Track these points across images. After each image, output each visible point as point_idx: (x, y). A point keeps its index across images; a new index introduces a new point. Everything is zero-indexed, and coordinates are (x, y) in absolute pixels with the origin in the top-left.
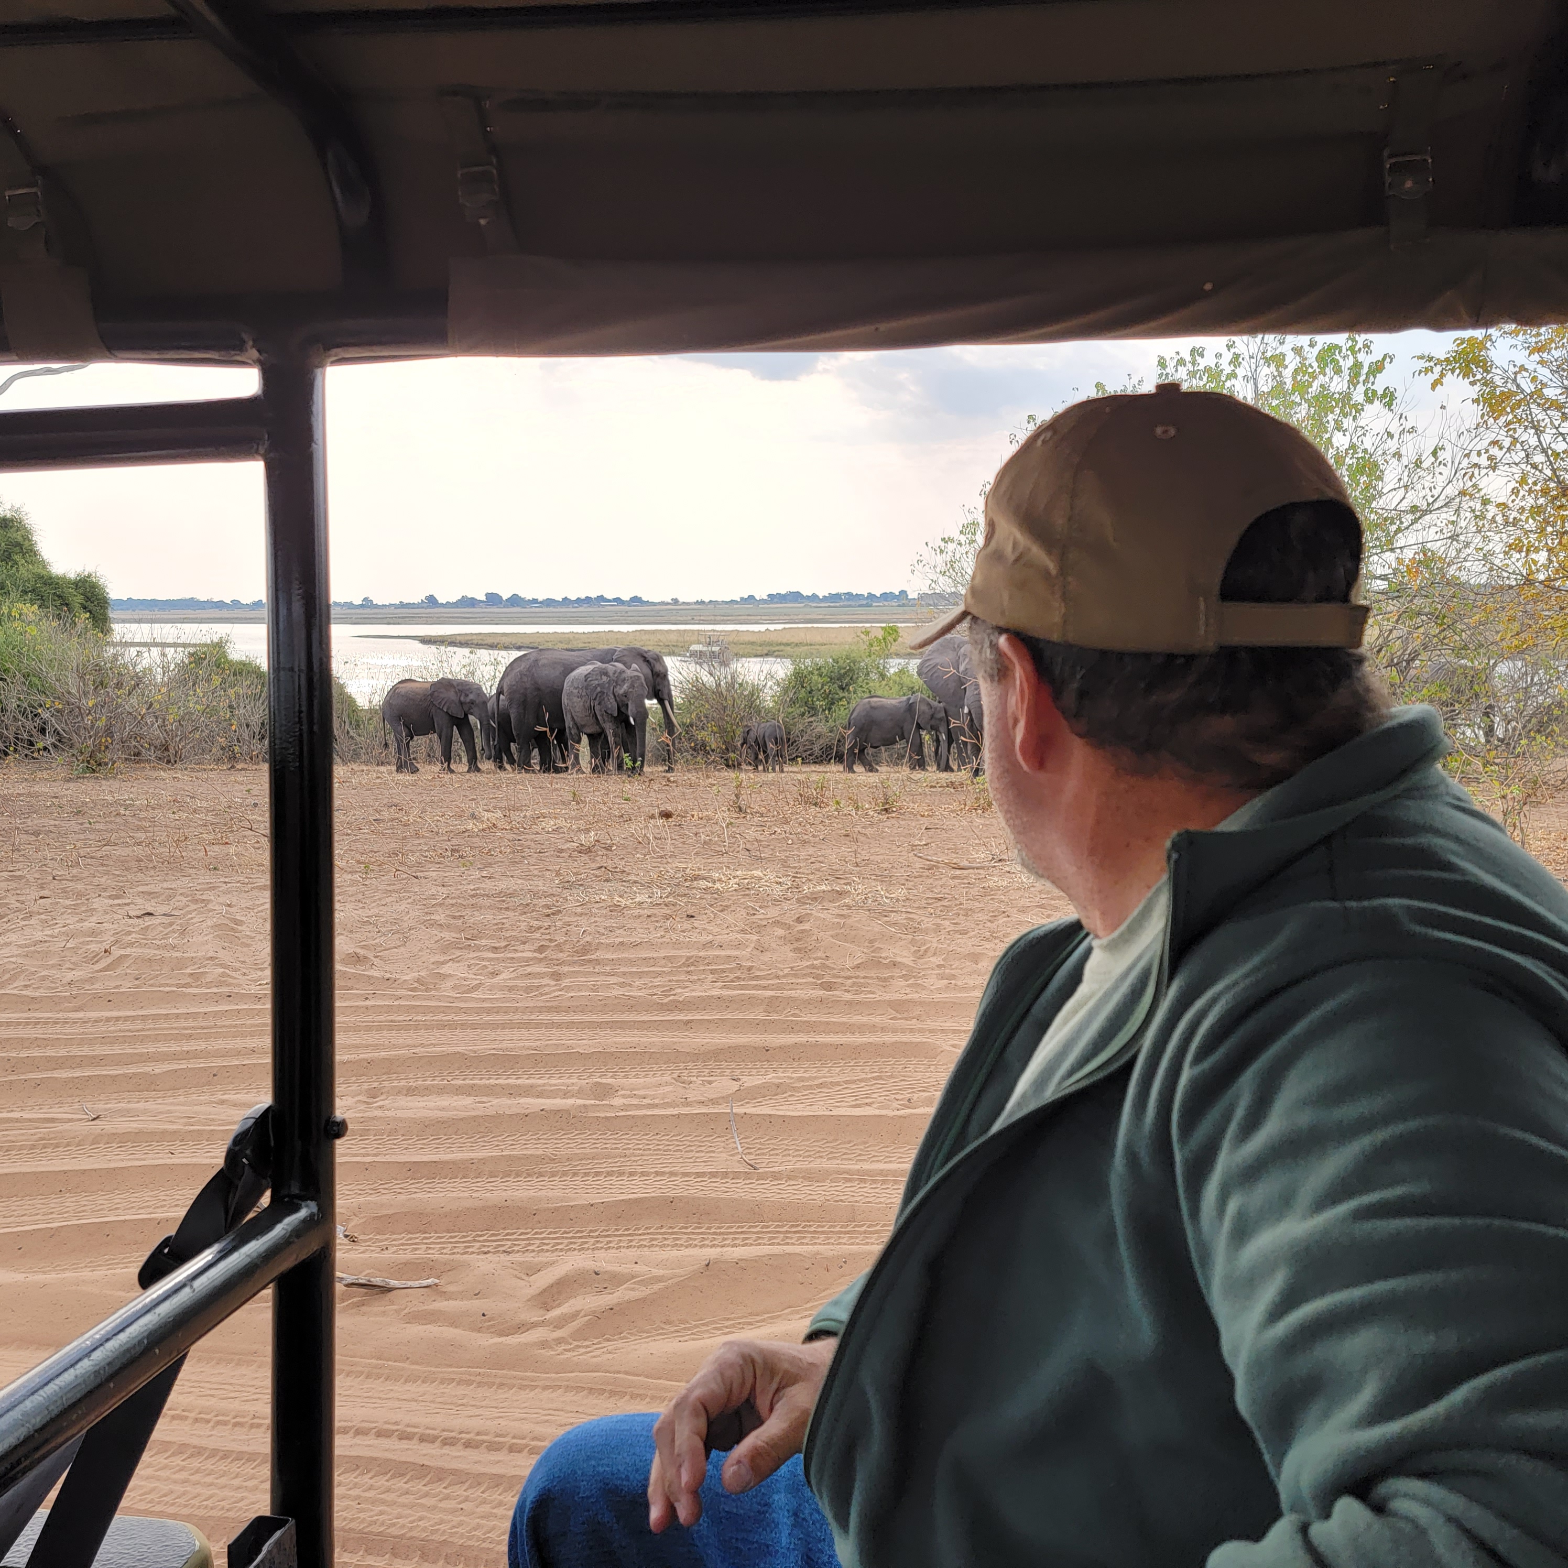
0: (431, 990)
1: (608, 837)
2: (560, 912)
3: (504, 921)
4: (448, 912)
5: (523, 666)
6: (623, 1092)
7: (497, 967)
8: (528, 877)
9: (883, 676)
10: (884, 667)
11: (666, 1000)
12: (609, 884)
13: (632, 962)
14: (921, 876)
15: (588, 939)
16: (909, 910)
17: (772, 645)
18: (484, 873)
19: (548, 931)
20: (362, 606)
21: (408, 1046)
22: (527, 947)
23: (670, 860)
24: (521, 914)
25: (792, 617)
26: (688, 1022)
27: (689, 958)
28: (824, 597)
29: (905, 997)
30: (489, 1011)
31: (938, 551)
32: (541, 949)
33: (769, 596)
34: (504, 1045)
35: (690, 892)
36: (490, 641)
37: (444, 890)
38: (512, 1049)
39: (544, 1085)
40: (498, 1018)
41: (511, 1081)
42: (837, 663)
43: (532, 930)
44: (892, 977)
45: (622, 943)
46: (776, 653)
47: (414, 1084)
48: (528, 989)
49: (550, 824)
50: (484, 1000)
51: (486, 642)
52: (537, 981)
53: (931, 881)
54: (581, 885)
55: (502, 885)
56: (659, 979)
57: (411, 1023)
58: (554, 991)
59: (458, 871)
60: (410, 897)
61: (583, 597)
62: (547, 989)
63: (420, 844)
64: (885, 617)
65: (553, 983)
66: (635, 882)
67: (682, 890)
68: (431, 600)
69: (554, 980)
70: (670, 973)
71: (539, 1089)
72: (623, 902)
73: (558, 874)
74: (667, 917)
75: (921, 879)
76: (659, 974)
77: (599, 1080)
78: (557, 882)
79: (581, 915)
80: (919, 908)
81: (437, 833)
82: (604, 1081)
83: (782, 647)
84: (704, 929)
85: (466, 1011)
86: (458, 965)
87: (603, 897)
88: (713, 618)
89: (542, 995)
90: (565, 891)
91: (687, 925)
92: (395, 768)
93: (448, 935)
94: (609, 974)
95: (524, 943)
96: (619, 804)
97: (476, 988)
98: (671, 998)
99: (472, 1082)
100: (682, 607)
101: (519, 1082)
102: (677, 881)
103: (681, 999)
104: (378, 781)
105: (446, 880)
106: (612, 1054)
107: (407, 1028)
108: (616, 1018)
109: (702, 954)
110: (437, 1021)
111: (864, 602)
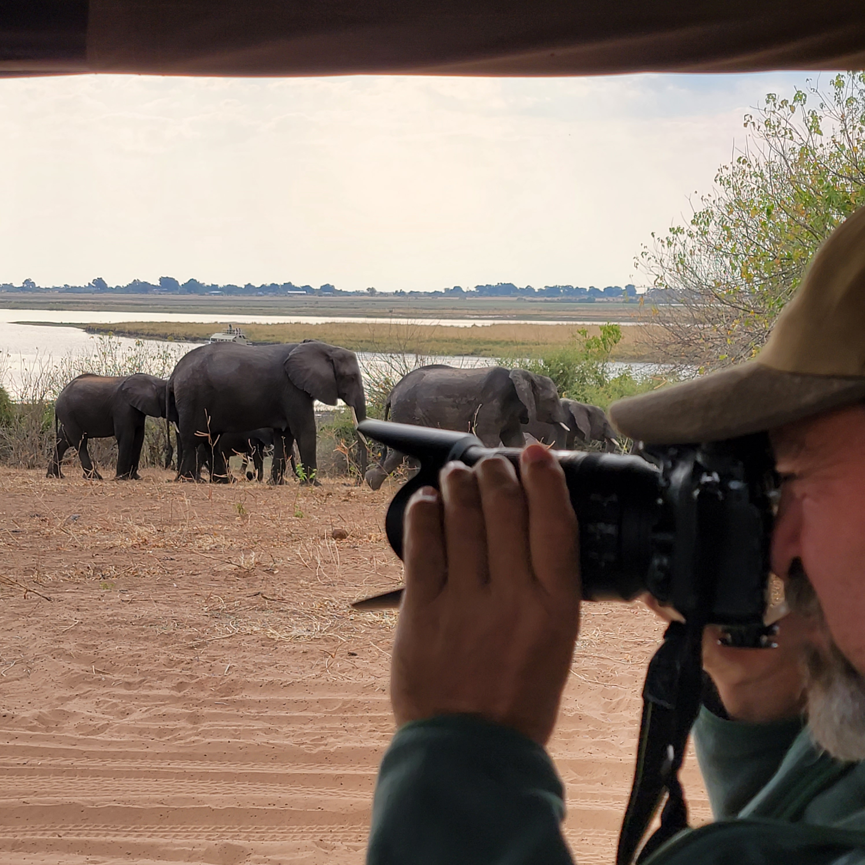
0: (52, 729)
1: (271, 559)
2: (205, 644)
3: (142, 653)
4: (80, 641)
5: (196, 362)
6: (256, 856)
7: (130, 706)
8: (174, 604)
9: (601, 382)
10: (603, 372)
11: (315, 751)
12: (264, 614)
13: (282, 705)
14: (621, 616)
15: (234, 676)
16: (603, 655)
17: (479, 343)
18: (127, 597)
19: (189, 666)
20: (22, 288)
21: (19, 794)
22: (164, 683)
23: (337, 588)
24: (161, 646)
25: (502, 312)
26: (339, 777)
27: (345, 703)
28: (541, 290)
29: (589, 757)
30: (115, 756)
31: (666, 242)
32: (180, 686)
33: (477, 287)
34: (129, 796)
35: (354, 626)
36: (162, 331)
37: (79, 615)
38: (134, 802)
39: (167, 845)
40: (125, 764)
41: (130, 839)
42: (550, 366)
43: (171, 663)
44: (577, 733)
45: (271, 683)
46: (483, 353)
47: (21, 839)
48: (161, 733)
49: (208, 542)
50: (110, 743)
51: (157, 332)
52: (172, 723)
53: (631, 621)
54: (233, 614)
55: (145, 611)
56: (310, 725)
57: (25, 767)
58: (190, 736)
59: (97, 594)
60: (38, 622)
61: (269, 284)
62: (182, 733)
63: (60, 561)
64: (609, 314)
65: (190, 726)
66: (294, 612)
67: (346, 624)
68: (100, 284)
69: (191, 723)
70: (324, 719)
71: (162, 849)
72: (278, 635)
73: (208, 599)
74: (326, 654)
75: (621, 619)
76: (311, 720)
77: (230, 841)
78: (205, 609)
79: (229, 648)
80: (614, 653)
81: (81, 549)
82: (236, 842)
83: (490, 346)
84: (366, 670)
85: (89, 755)
86: (85, 701)
87: (255, 629)
88: (413, 311)
89: (176, 740)
90: (213, 621)
91: (347, 664)
92: (45, 472)
93: (77, 667)
94: (255, 718)
95: (162, 679)
96: (290, 520)
97: (101, 729)
98: (322, 748)
99: (86, 838)
100: (379, 298)
101: (139, 840)
102: (341, 612)
103: (332, 750)
104: (24, 487)
105: (82, 603)
106: (248, 811)
107: (19, 773)
108: (257, 769)
109: (361, 698)
110: (54, 766)
111: (586, 297)
